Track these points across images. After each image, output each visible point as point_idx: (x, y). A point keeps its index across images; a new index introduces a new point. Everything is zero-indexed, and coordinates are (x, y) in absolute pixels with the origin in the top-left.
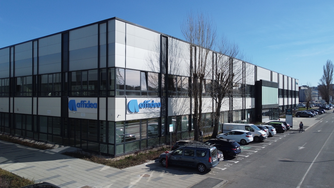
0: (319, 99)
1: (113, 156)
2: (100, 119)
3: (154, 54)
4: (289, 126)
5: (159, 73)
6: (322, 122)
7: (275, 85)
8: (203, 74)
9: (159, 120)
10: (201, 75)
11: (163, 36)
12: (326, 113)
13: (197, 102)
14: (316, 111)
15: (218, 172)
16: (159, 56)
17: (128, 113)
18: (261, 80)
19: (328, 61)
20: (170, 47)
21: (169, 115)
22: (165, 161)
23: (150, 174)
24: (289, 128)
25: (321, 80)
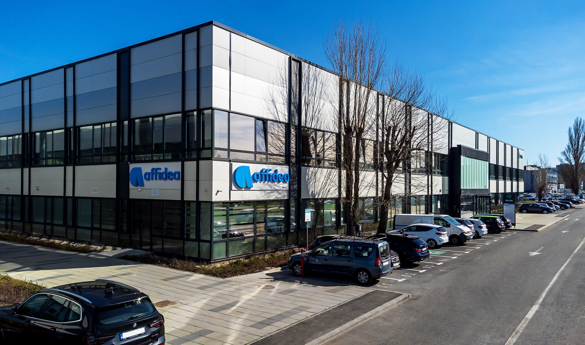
0: (559, 188)
1: (208, 261)
2: (186, 199)
3: (279, 91)
4: (509, 223)
5: (286, 123)
6: (568, 220)
7: (484, 156)
8: (362, 127)
9: (286, 203)
10: (358, 128)
11: (294, 60)
12: (574, 208)
13: (352, 175)
14: (556, 203)
15: (391, 284)
16: (286, 95)
17: (234, 188)
18: (459, 146)
19: (577, 119)
20: (305, 80)
21: (303, 196)
22: (299, 266)
23: (275, 285)
24: (510, 227)
25: (564, 153)
